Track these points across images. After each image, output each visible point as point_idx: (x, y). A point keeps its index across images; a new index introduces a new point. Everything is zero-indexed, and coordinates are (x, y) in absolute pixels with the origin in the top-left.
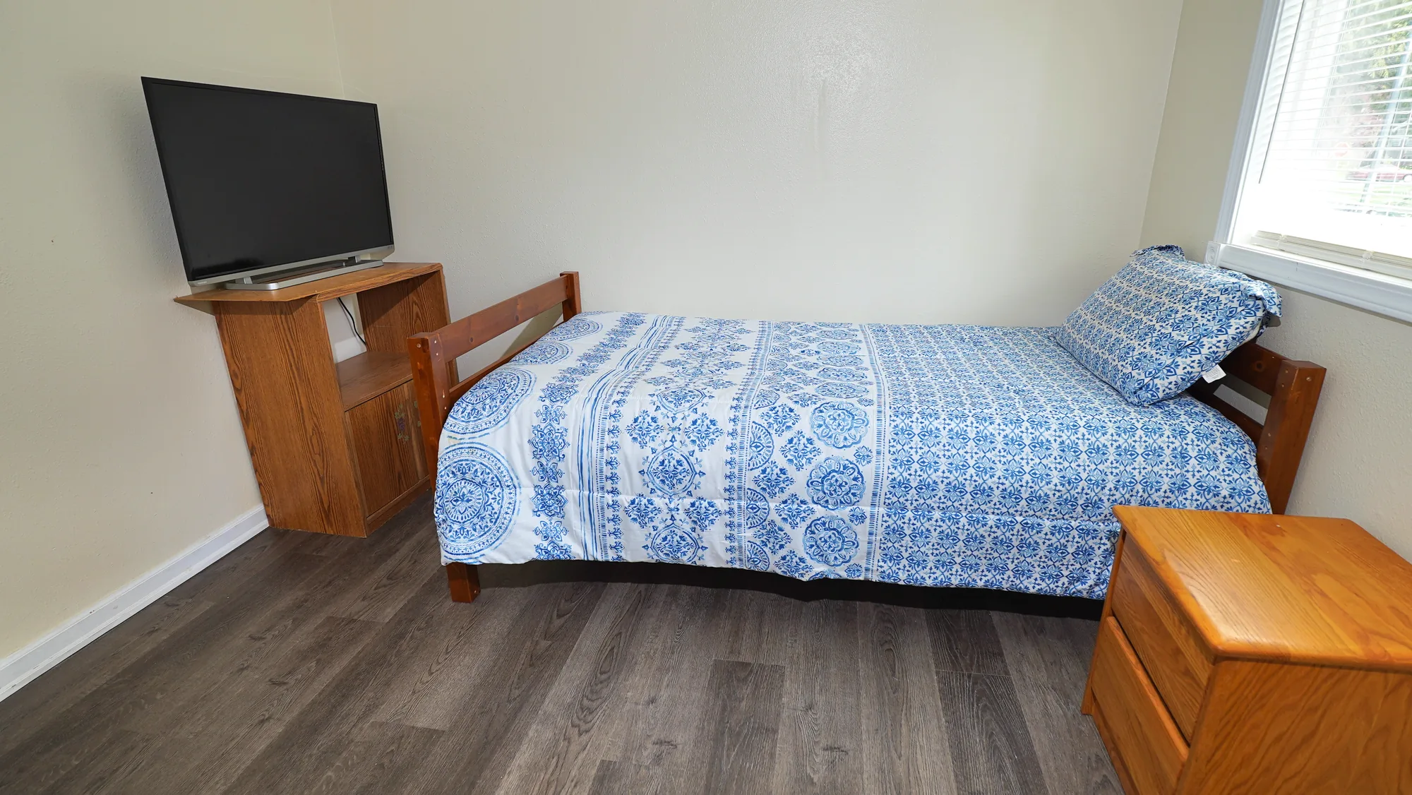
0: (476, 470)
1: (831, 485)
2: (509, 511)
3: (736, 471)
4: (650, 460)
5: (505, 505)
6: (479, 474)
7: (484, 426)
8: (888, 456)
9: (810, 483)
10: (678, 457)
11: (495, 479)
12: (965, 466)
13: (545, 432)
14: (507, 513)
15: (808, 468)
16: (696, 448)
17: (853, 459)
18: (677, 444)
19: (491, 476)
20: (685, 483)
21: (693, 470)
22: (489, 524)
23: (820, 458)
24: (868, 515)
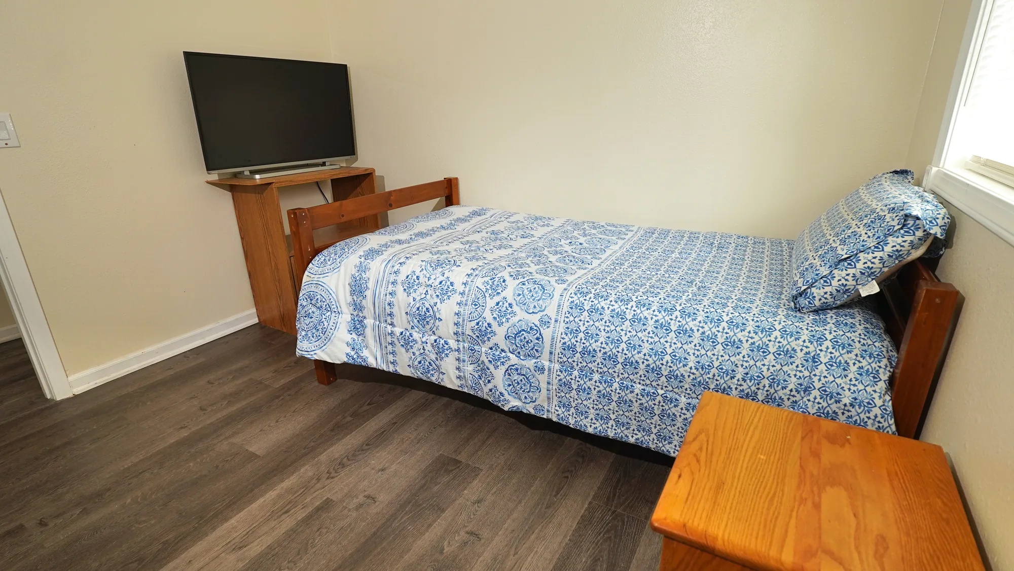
0: (318, 299)
1: (521, 341)
2: (333, 328)
3: (461, 320)
4: (411, 305)
5: (331, 324)
6: (319, 301)
7: (327, 271)
8: (563, 324)
9: (507, 337)
10: (427, 305)
11: (327, 306)
12: (619, 341)
13: (358, 278)
14: (331, 329)
15: (506, 325)
16: (438, 301)
17: (538, 323)
18: (428, 297)
19: (325, 304)
20: (431, 325)
21: (435, 316)
22: (321, 334)
23: (516, 319)
24: (546, 368)
